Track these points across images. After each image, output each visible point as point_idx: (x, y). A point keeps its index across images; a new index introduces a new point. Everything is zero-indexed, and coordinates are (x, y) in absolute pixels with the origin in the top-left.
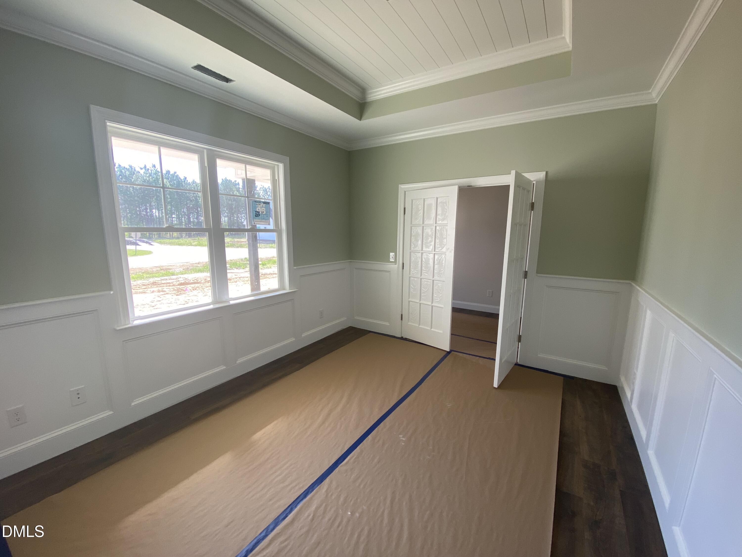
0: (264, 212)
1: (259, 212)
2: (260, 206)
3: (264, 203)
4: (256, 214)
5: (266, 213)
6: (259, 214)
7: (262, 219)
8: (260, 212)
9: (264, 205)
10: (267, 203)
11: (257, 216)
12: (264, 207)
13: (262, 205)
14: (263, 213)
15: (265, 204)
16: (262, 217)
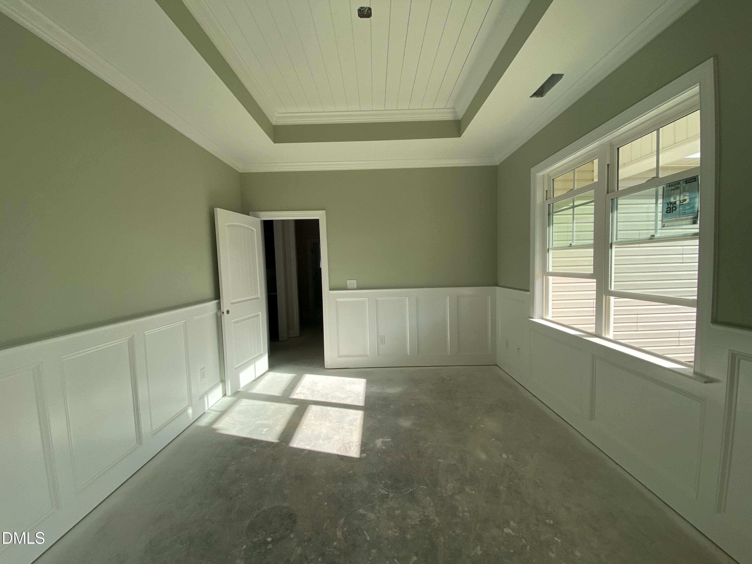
0: (685, 200)
1: (675, 203)
2: (679, 190)
3: (686, 183)
4: (669, 209)
5: (690, 201)
6: (676, 207)
7: (680, 215)
8: (677, 202)
9: (686, 185)
10: (693, 180)
11: (670, 212)
12: (686, 190)
13: (684, 187)
14: (684, 203)
15: (688, 184)
16: (680, 211)
